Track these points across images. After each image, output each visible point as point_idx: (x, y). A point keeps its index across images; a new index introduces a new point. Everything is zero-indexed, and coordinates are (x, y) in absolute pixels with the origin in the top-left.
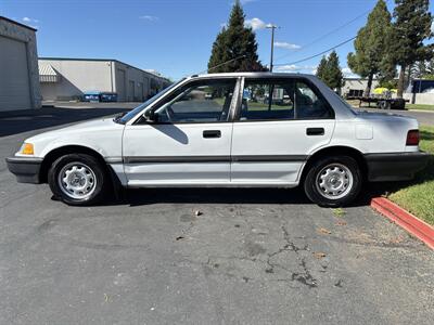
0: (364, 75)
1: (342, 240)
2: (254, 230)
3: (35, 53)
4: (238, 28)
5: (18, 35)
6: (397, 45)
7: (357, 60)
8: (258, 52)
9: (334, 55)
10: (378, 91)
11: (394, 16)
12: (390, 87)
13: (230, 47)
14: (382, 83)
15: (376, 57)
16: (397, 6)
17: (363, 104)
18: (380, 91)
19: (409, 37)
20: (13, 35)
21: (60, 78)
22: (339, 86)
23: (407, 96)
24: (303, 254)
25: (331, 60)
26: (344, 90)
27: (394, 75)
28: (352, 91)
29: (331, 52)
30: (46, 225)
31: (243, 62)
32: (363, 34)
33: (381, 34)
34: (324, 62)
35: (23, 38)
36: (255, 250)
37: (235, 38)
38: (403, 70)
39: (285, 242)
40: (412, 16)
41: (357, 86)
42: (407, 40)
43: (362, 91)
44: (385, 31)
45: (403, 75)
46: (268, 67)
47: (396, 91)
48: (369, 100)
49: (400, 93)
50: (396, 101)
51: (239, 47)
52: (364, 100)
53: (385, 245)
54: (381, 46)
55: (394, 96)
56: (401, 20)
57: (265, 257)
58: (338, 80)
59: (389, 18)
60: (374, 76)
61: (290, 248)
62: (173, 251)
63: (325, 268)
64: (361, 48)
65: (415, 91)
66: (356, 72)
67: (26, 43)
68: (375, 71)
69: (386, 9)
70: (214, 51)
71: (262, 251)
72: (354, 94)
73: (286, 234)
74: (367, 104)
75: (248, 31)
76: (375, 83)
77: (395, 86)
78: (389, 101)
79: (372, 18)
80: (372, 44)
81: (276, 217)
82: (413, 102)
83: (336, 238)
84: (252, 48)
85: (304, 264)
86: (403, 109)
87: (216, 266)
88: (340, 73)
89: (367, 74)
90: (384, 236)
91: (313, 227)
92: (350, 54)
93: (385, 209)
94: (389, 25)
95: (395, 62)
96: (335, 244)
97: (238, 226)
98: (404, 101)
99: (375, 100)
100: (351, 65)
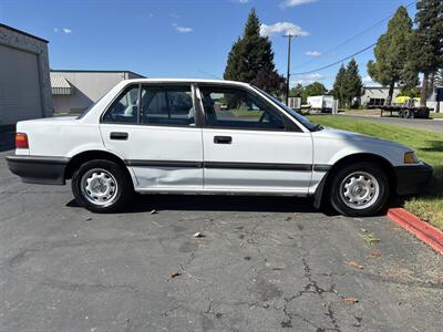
0: (385, 83)
1: (378, 279)
2: (267, 264)
3: (47, 65)
4: (254, 37)
5: (29, 47)
6: (420, 52)
7: (377, 68)
8: (274, 61)
9: (353, 63)
10: (400, 100)
11: (416, 22)
12: (413, 96)
13: (245, 56)
14: (404, 91)
15: (398, 65)
16: (418, 11)
17: (385, 113)
18: (403, 99)
19: (433, 43)
20: (24, 47)
21: (74, 90)
22: (359, 95)
23: (431, 104)
24: (330, 298)
25: (350, 68)
26: (364, 100)
27: (417, 83)
28: (372, 100)
29: (350, 60)
30: (20, 257)
31: (259, 72)
32: (383, 41)
33: (402, 41)
34: (342, 70)
35: (34, 49)
36: (268, 292)
37: (250, 47)
38: (426, 77)
39: (306, 281)
40: (435, 22)
41: (377, 95)
42: (430, 46)
43: (383, 100)
44: (407, 38)
45: (426, 83)
46: (285, 76)
47: (419, 99)
48: (391, 109)
49: (424, 102)
50: (420, 110)
51: (255, 57)
52: (386, 109)
53: (433, 286)
54: (403, 53)
55: (417, 105)
56: (424, 26)
57: (281, 303)
58: (358, 89)
59: (410, 24)
60: (396, 85)
61: (312, 289)
62: (166, 294)
63: (359, 320)
64: (381, 56)
65: (438, 99)
66: (376, 80)
67: (37, 55)
68: (396, 78)
69: (407, 15)
70: (230, 61)
71: (277, 293)
72: (375, 103)
73: (307, 269)
74: (389, 114)
75: (264, 40)
76: (396, 92)
77: (418, 94)
78: (412, 110)
79: (392, 24)
80: (393, 52)
81: (295, 245)
82: (438, 111)
83: (369, 275)
84: (268, 57)
85: (331, 314)
86: (427, 118)
87: (219, 316)
88: (359, 81)
89: (388, 82)
90: (429, 273)
91: (340, 260)
92: (370, 62)
93: (428, 236)
94: (410, 32)
95: (418, 69)
96: (370, 284)
97: (248, 258)
98: (428, 110)
99: (398, 109)
100: (372, 74)
